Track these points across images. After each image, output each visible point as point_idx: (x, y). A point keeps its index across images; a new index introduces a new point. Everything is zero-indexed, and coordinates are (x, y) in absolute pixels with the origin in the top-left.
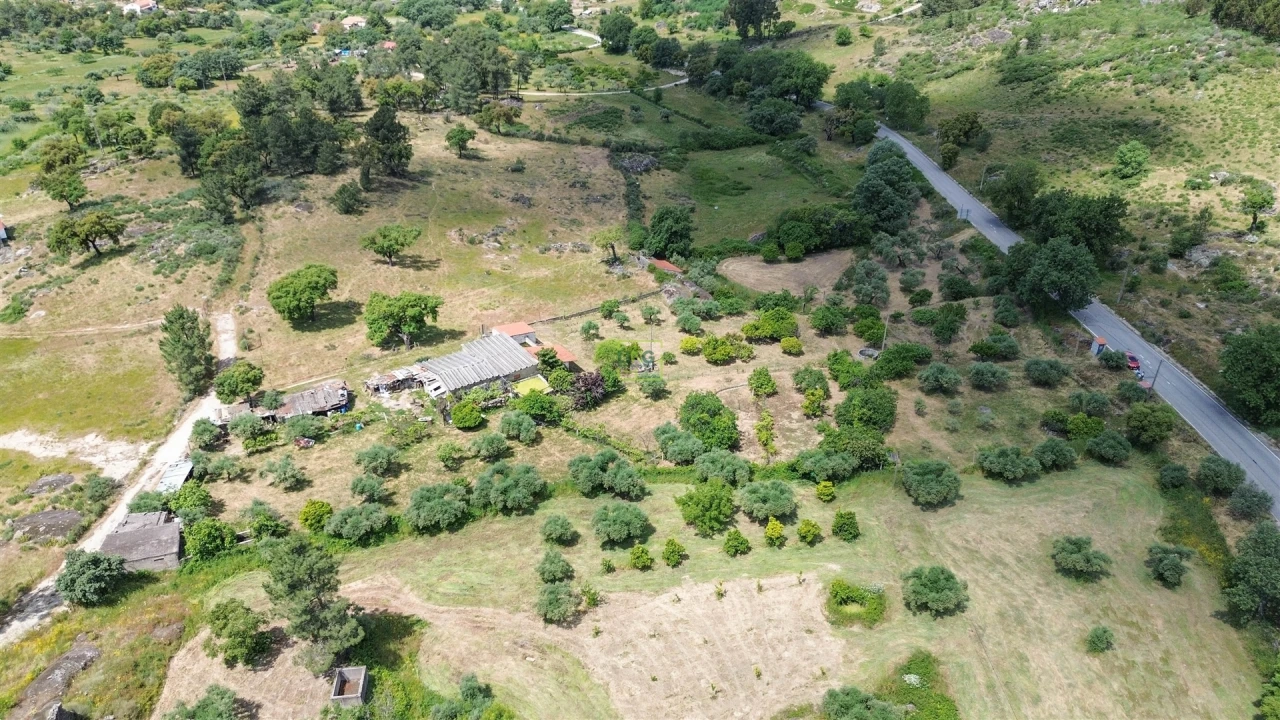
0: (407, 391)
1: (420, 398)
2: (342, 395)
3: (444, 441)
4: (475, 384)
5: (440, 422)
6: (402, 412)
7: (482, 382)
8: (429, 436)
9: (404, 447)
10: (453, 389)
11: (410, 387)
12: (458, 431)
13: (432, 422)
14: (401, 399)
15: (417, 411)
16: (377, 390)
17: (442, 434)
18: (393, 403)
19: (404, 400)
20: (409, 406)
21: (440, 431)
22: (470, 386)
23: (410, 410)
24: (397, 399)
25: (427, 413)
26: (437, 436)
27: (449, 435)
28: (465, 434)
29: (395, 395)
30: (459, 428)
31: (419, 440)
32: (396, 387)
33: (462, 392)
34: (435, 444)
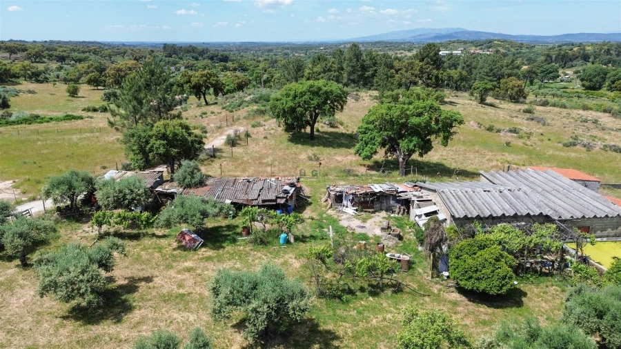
0: (383, 214)
1: (400, 226)
2: (286, 192)
3: (427, 307)
4: (503, 218)
5: (424, 270)
6: (365, 237)
7: (516, 217)
8: (398, 288)
9: (337, 295)
10: (460, 214)
11: (389, 209)
12: (456, 296)
13: (410, 265)
14: (370, 222)
15: (389, 242)
16: (339, 199)
17: (424, 292)
18: (355, 223)
19: (374, 225)
20: (378, 232)
21: (421, 286)
22: (493, 220)
23: (377, 238)
24: (364, 221)
25: (405, 250)
26: (413, 293)
27: (437, 298)
28: (472, 306)
29: (364, 215)
30: (461, 290)
31: (376, 291)
32: (368, 203)
33: (478, 227)
34: (406, 305)
